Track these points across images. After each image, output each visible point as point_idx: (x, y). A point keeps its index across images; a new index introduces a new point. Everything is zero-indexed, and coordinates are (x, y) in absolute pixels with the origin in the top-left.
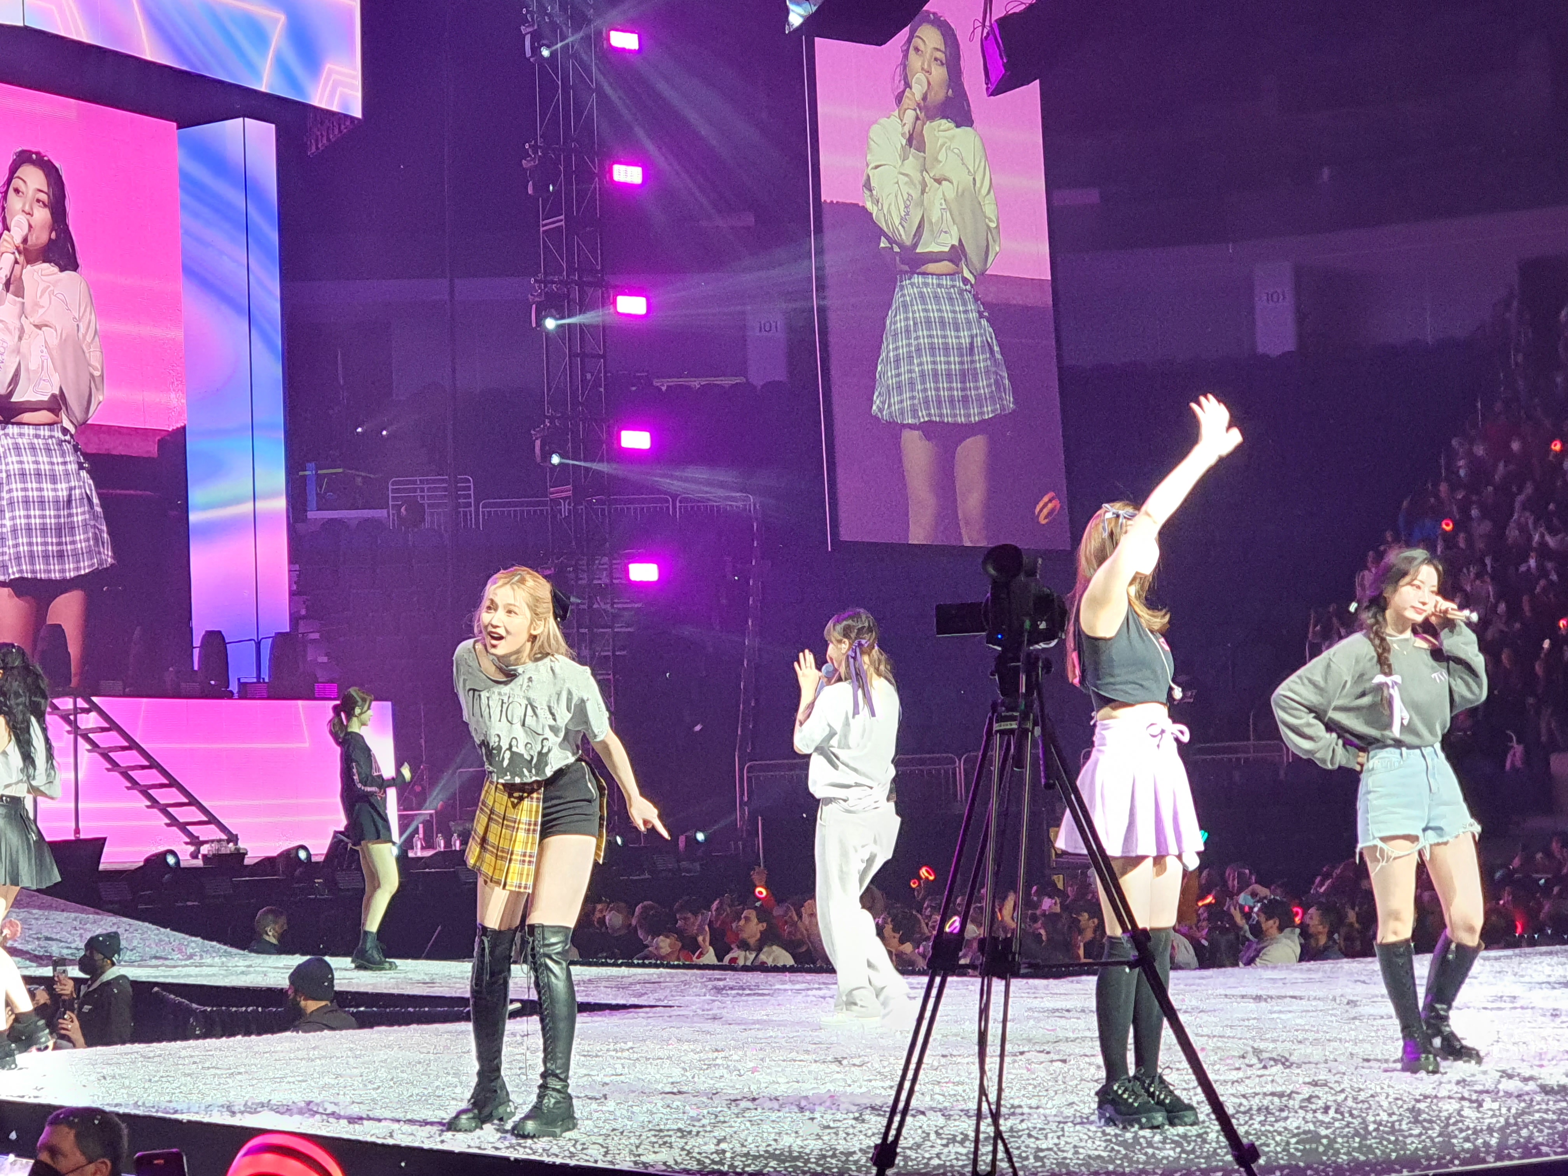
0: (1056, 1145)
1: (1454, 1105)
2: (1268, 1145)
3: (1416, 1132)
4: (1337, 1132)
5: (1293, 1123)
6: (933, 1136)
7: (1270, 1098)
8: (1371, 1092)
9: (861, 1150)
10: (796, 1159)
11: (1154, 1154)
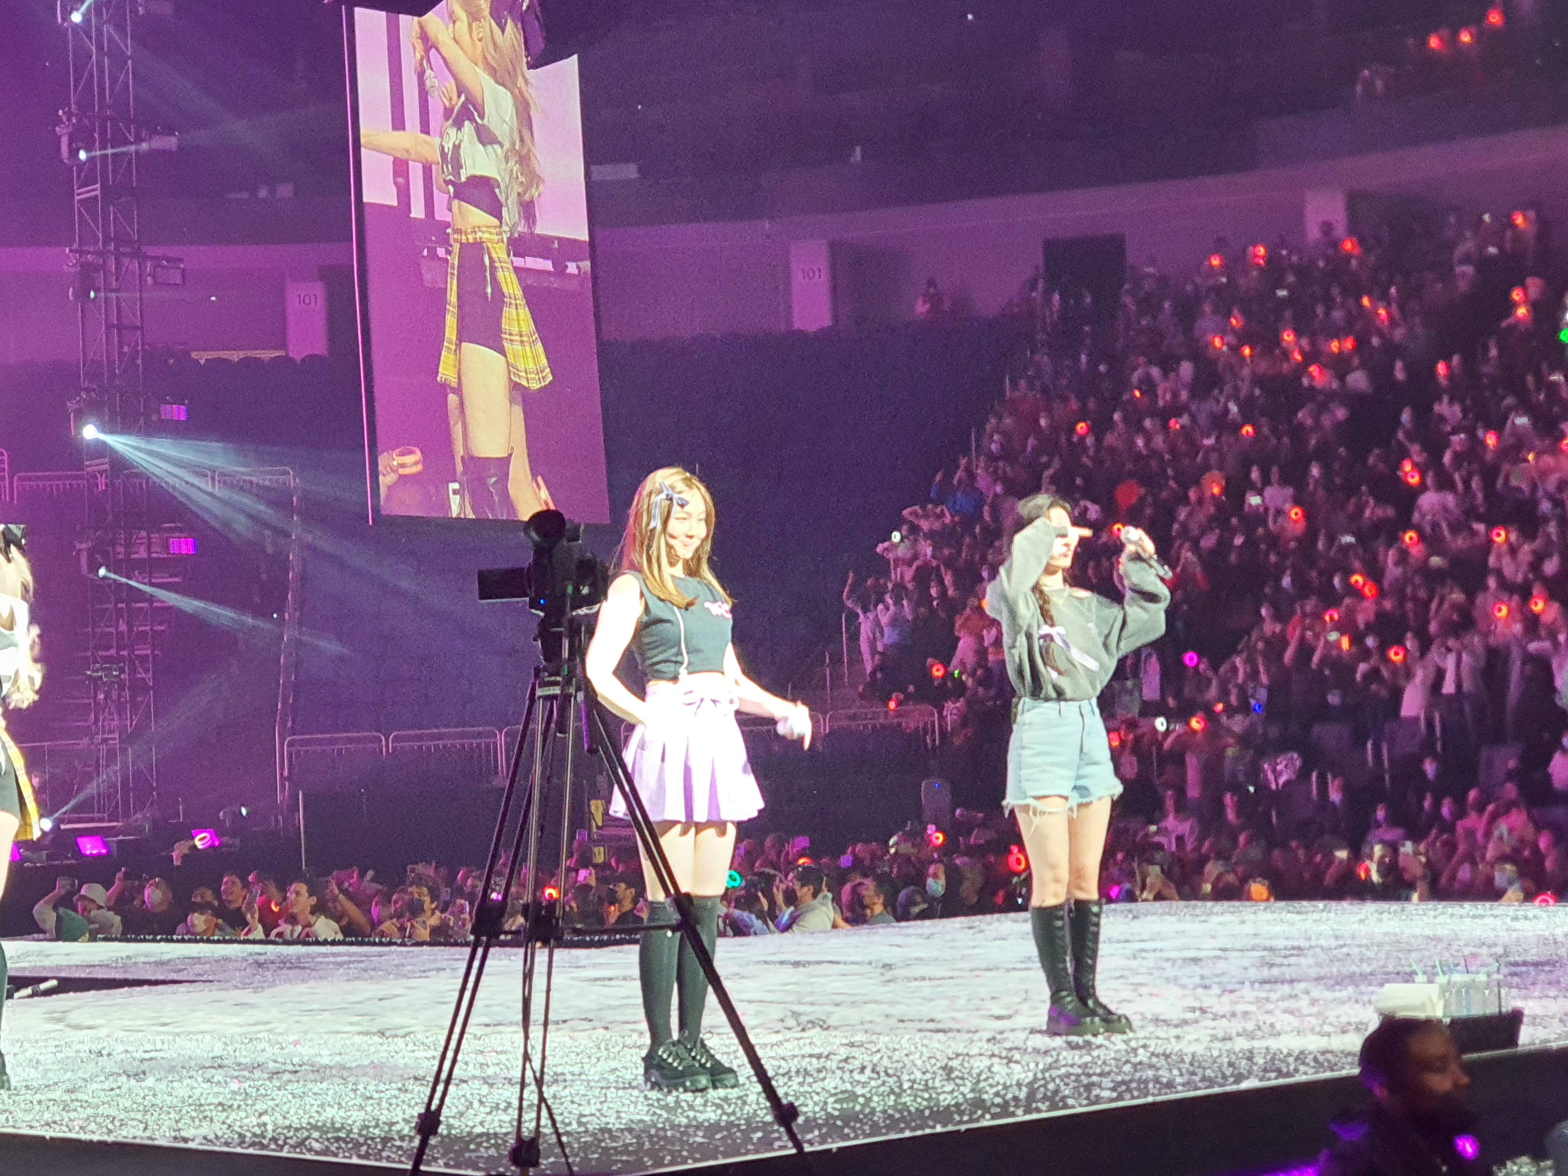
0: (599, 1110)
1: (986, 1062)
2: (807, 1105)
3: (949, 1088)
4: (874, 1091)
5: (831, 1083)
6: (476, 1104)
7: (807, 1060)
8: (905, 1052)
9: (404, 1120)
10: (339, 1130)
11: (695, 1117)
